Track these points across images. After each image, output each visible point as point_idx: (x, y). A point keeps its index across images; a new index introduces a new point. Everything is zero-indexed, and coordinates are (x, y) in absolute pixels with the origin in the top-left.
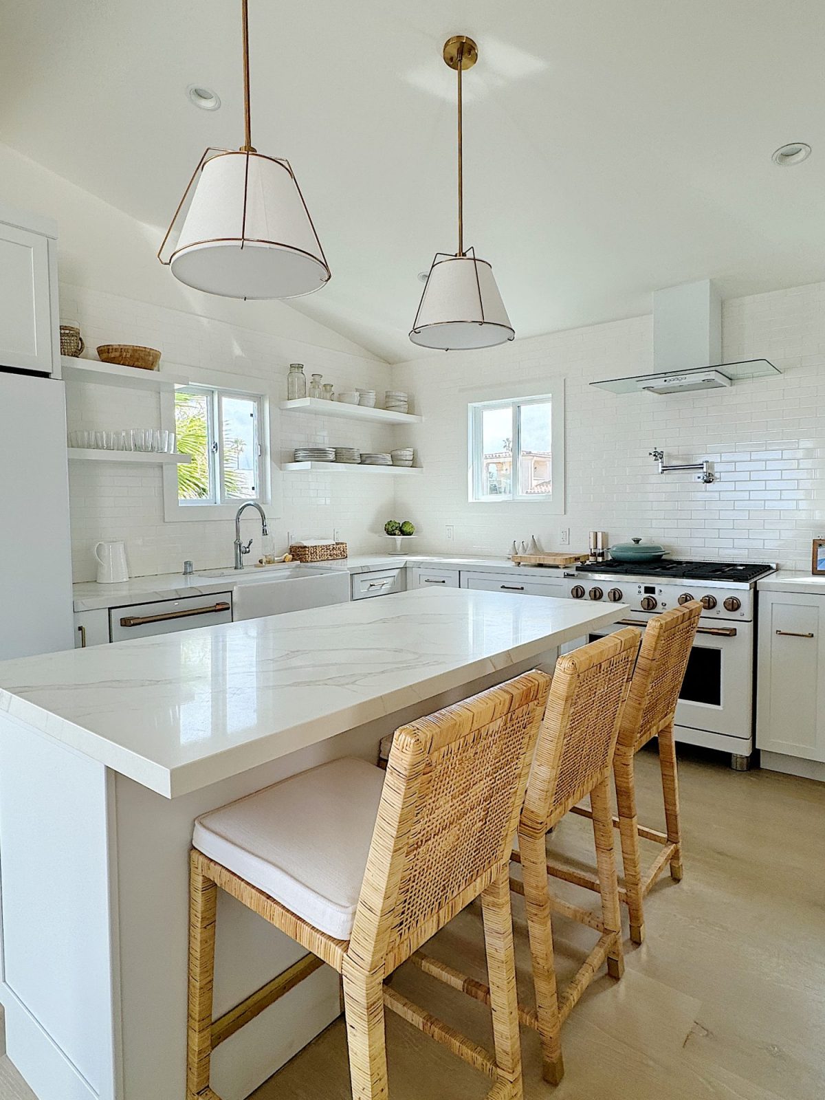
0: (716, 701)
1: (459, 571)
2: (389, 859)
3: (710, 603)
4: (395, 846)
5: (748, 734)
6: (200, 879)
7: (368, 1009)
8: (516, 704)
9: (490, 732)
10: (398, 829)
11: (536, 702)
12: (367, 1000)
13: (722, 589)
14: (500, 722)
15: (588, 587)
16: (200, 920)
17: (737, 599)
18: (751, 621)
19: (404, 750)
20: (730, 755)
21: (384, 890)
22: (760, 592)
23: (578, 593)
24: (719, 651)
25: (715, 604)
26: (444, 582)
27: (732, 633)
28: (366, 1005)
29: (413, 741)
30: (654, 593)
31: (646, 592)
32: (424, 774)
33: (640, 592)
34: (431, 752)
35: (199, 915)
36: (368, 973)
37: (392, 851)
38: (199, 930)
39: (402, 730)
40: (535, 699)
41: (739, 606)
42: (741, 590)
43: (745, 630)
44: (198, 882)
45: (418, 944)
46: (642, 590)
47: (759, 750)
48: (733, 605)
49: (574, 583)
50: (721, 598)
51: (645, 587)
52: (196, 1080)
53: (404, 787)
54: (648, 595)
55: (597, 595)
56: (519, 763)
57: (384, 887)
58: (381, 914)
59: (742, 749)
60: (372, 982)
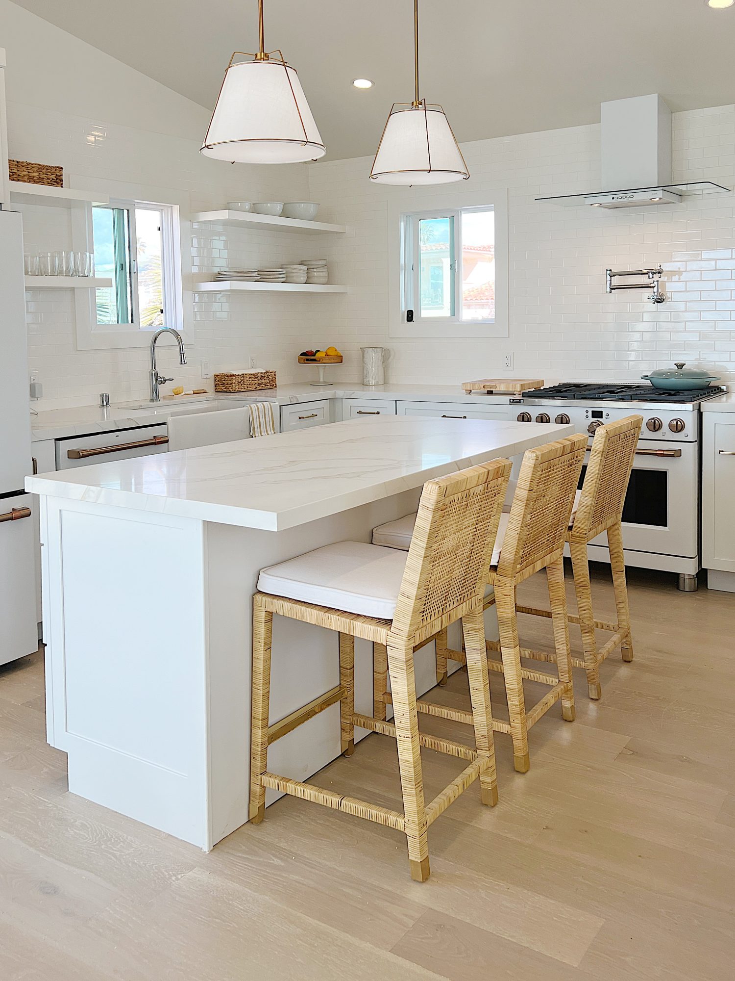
0: (664, 524)
1: (396, 401)
2: (421, 562)
3: (655, 425)
4: (425, 554)
5: (693, 552)
6: (263, 614)
7: (406, 662)
8: (490, 478)
9: (475, 494)
10: (427, 542)
11: (503, 478)
12: (406, 656)
13: (667, 411)
14: (481, 488)
15: (534, 411)
16: (263, 644)
17: (681, 421)
18: (696, 441)
19: (431, 493)
20: (677, 575)
21: (417, 583)
22: (703, 413)
23: (524, 418)
24: (665, 473)
25: (660, 426)
26: (378, 413)
27: (677, 454)
28: (405, 659)
29: (437, 488)
30: (601, 417)
31: (593, 417)
32: (441, 511)
33: (587, 417)
34: (446, 496)
35: (262, 641)
36: (406, 638)
37: (423, 557)
38: (262, 652)
39: (429, 482)
40: (502, 476)
41: (683, 428)
42: (684, 411)
43: (689, 451)
44: (261, 616)
45: (431, 633)
46: (590, 414)
47: (706, 570)
48: (678, 427)
49: (520, 409)
50: (666, 421)
51: (593, 411)
52: (259, 764)
53: (431, 516)
54: (596, 419)
55: (543, 419)
56: (491, 522)
57: (418, 581)
58: (416, 598)
59: (688, 569)
60: (408, 645)
